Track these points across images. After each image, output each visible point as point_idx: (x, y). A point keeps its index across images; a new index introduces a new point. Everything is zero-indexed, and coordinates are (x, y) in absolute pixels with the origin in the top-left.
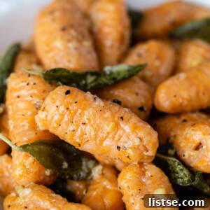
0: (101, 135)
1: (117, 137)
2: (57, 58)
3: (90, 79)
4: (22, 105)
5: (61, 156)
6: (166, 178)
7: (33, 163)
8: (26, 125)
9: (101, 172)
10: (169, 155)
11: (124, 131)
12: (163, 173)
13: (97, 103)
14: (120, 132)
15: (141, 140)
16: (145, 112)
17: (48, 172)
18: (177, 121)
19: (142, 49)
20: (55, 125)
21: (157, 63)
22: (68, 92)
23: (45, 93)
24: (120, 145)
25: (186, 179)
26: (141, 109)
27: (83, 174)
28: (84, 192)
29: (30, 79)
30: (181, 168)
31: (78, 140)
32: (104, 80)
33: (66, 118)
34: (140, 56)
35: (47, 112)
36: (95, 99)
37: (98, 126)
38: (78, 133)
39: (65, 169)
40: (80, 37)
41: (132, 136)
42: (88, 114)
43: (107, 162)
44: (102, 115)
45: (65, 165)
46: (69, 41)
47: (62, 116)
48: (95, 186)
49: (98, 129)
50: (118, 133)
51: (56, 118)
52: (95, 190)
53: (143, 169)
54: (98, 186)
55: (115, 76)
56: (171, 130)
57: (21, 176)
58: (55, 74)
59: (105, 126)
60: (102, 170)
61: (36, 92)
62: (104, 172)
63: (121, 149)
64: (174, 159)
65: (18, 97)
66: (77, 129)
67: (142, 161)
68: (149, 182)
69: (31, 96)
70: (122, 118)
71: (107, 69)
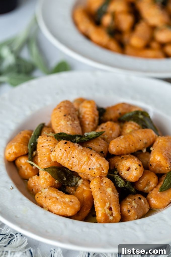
0: (81, 163)
1: (89, 164)
2: (62, 129)
3: (77, 139)
4: (44, 150)
5: (63, 174)
6: (113, 184)
7: (49, 177)
8: (46, 159)
9: (82, 183)
10: (115, 174)
11: (92, 161)
12: (111, 182)
13: (79, 148)
14: (90, 161)
15: (100, 165)
16: (104, 154)
17: (56, 182)
18: (119, 158)
19: (103, 125)
20: (60, 159)
21: (111, 132)
22: (66, 143)
23: (55, 144)
24: (91, 167)
25: (122, 184)
26: (102, 152)
27: (73, 184)
28: (74, 192)
29: (48, 138)
30: (121, 179)
31: (71, 166)
32: (84, 139)
33: (65, 155)
34: (102, 128)
35: (56, 152)
36: (79, 146)
37: (80, 158)
38: (71, 162)
39: (65, 181)
40: (73, 119)
41: (96, 163)
42: (76, 153)
43: (85, 177)
44: (82, 153)
45: (65, 179)
46: (68, 121)
47: (63, 154)
48: (79, 189)
49: (80, 160)
50: (89, 162)
51: (60, 155)
52: (79, 190)
53: (102, 180)
54: (81, 188)
55: (90, 137)
56: (116, 162)
57: (44, 183)
58: (60, 136)
59: (83, 158)
60: (83, 182)
61: (51, 144)
62: (84, 182)
63: (91, 170)
64: (117, 176)
65: (43, 146)
66: (70, 160)
67: (101, 175)
68: (104, 185)
69: (49, 146)
70: (91, 155)
71: (86, 134)
